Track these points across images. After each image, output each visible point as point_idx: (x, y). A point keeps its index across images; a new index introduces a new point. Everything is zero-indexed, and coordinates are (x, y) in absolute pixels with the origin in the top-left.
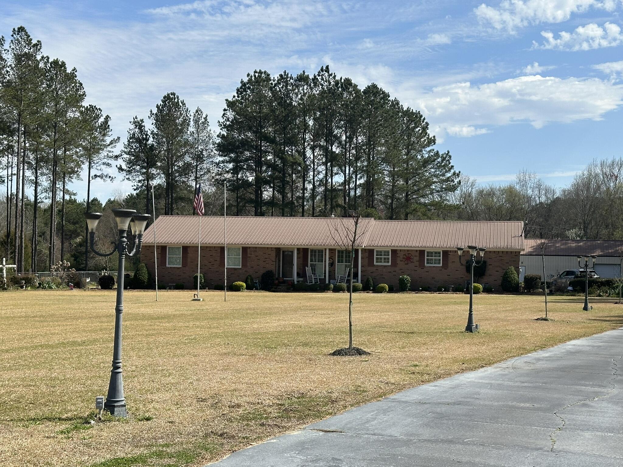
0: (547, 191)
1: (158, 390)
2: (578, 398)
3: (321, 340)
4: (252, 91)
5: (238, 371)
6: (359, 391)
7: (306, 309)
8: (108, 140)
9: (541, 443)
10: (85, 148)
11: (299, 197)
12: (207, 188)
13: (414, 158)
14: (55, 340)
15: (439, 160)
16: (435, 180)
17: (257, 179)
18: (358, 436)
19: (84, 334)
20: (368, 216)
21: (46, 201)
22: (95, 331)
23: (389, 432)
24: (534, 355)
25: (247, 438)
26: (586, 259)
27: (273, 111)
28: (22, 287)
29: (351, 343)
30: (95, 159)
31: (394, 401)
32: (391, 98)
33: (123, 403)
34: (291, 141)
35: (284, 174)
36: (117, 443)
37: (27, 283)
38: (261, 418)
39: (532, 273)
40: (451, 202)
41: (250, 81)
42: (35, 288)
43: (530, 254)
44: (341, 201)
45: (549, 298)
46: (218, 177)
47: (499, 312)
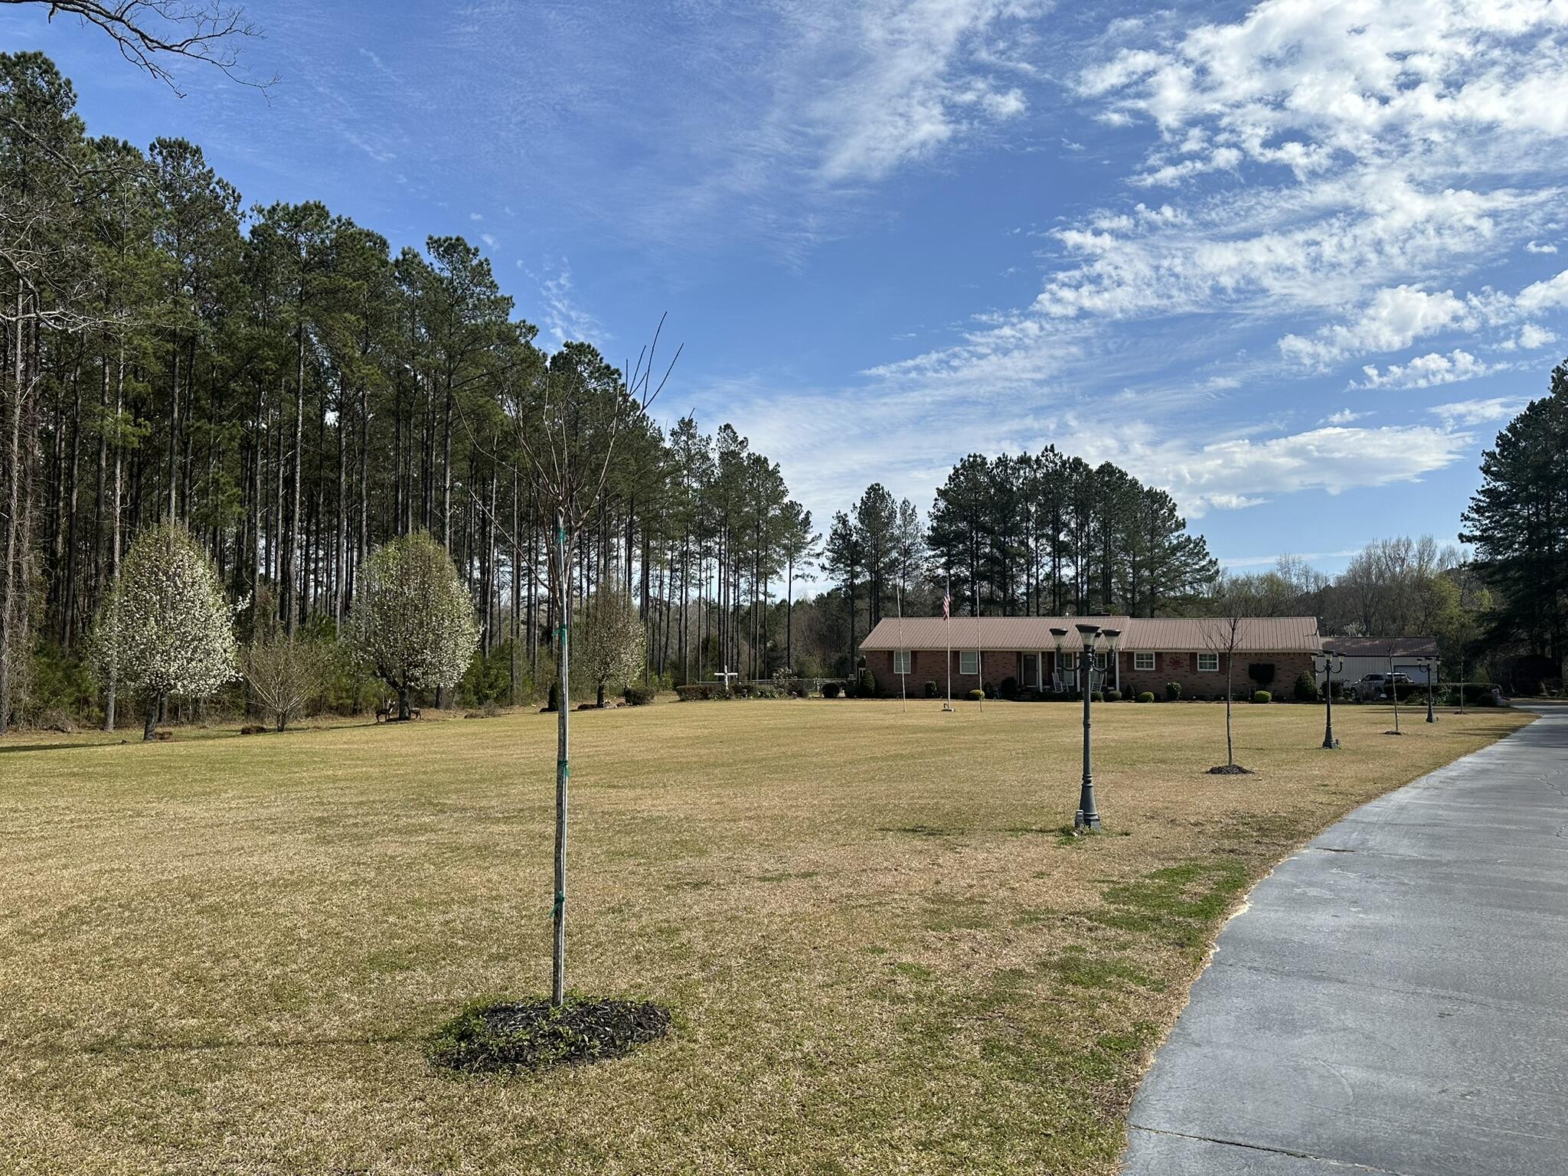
4: (967, 477)
8: (809, 537)
10: (786, 548)
15: (1192, 546)
16: (1186, 570)
17: (973, 574)
18: (1376, 855)
27: (991, 498)
29: (1230, 760)
30: (796, 558)
33: (1097, 817)
34: (1013, 531)
35: (1003, 568)
40: (1204, 595)
41: (963, 466)
42: (757, 697)
46: (928, 573)
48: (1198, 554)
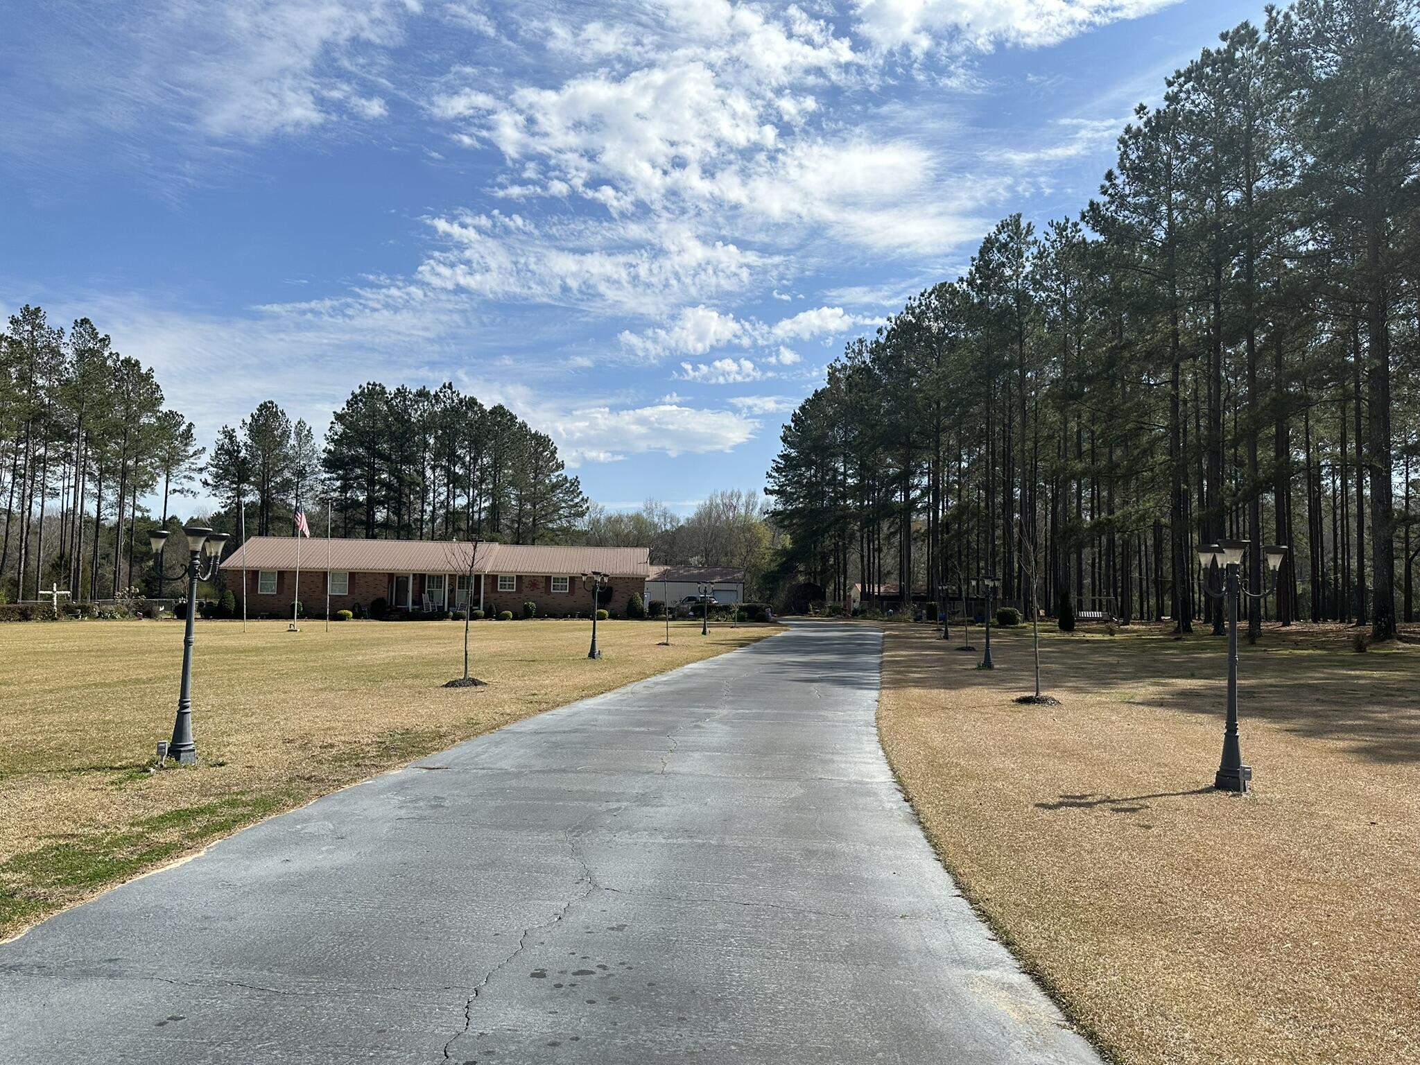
0: (672, 519)
1: (237, 731)
2: (690, 720)
3: (435, 670)
4: (365, 404)
5: (334, 708)
6: (471, 723)
7: (418, 638)
8: (191, 450)
9: (652, 766)
10: (162, 459)
11: (416, 520)
12: (310, 507)
13: (540, 482)
14: (114, 677)
15: (568, 485)
16: (563, 505)
17: (369, 498)
18: (466, 771)
19: (151, 670)
20: (492, 540)
21: (110, 518)
22: (166, 667)
23: (499, 765)
24: (653, 679)
25: (338, 780)
26: (705, 585)
27: (388, 426)
28: (77, 617)
29: (466, 673)
30: (175, 472)
31: (508, 732)
32: (519, 420)
33: (191, 747)
34: (409, 460)
35: (400, 495)
36: (180, 793)
37: (86, 612)
38: (356, 759)
39: (658, 598)
40: (579, 528)
41: (362, 393)
42: (93, 617)
43: (655, 581)
44: (463, 525)
45: (670, 623)
46: (323, 496)
47: (623, 638)
48: (572, 492)
